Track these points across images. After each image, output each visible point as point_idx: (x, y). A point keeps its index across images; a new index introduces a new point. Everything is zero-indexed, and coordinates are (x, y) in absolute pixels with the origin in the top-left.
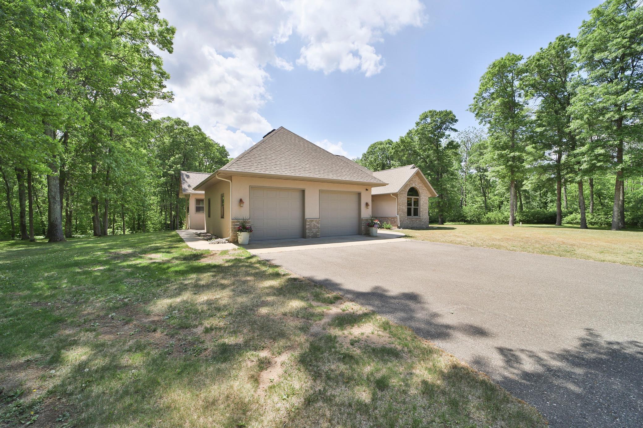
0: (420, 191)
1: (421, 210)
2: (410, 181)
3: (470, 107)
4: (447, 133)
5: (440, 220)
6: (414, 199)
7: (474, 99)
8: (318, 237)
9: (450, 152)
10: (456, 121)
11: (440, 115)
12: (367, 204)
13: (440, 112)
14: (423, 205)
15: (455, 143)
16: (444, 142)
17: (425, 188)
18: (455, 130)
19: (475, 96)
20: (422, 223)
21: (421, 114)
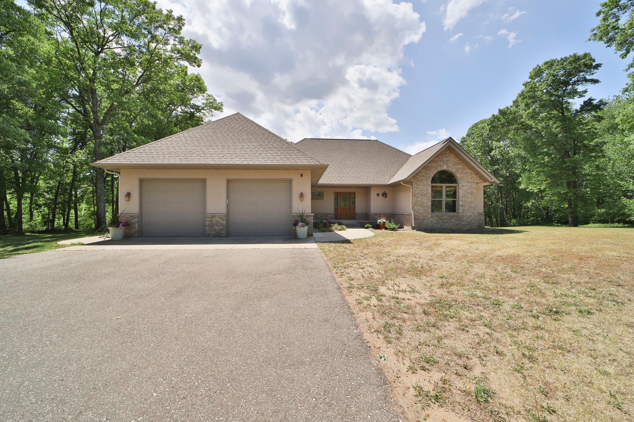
0: (458, 175)
1: (461, 203)
2: (430, 162)
3: (594, 32)
4: (580, 88)
5: (570, 219)
6: (447, 187)
7: (598, 14)
8: (223, 237)
9: (588, 116)
10: (598, 66)
11: (562, 64)
12: (302, 195)
13: (562, 59)
14: (464, 196)
15: (595, 102)
16: (576, 103)
17: (470, 171)
18: (595, 81)
19: (599, 8)
20: (463, 223)
21: (531, 70)
